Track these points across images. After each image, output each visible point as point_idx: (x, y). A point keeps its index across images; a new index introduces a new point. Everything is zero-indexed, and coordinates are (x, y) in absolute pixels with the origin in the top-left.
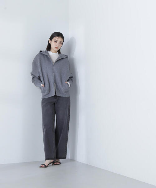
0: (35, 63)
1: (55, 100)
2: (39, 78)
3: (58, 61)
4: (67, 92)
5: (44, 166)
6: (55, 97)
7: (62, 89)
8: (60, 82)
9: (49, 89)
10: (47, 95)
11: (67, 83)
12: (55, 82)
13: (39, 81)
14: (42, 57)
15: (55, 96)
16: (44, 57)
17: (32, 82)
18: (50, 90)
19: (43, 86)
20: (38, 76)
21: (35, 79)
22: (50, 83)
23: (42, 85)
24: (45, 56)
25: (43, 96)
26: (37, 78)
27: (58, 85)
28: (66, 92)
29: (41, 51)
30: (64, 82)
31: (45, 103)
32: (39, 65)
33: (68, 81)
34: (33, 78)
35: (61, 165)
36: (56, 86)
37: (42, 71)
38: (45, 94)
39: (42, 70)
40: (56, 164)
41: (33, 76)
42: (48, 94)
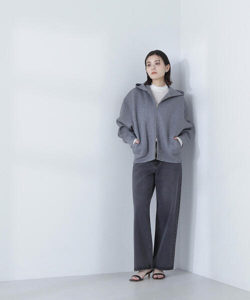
0: (126, 104)
1: (155, 168)
2: (132, 130)
3: (165, 101)
4: (176, 154)
5: (138, 278)
6: (156, 162)
7: (168, 149)
8: (166, 137)
9: (146, 148)
10: (142, 157)
11: (177, 140)
12: (158, 136)
13: (131, 134)
14: (139, 95)
15: (155, 160)
16: (142, 95)
17: (119, 136)
18: (148, 150)
19: (137, 142)
20: (129, 126)
21: (124, 130)
22: (150, 139)
23: (135, 141)
24: (144, 93)
25: (136, 159)
26: (127, 129)
27: (162, 141)
28: (174, 155)
29: (138, 85)
30: (172, 137)
31: (138, 172)
32: (133, 107)
33: (180, 135)
34: (121, 129)
35: (166, 279)
36: (158, 144)
37: (137, 117)
38: (140, 156)
39: (138, 115)
40: (157, 278)
41: (120, 125)
42: (145, 156)
